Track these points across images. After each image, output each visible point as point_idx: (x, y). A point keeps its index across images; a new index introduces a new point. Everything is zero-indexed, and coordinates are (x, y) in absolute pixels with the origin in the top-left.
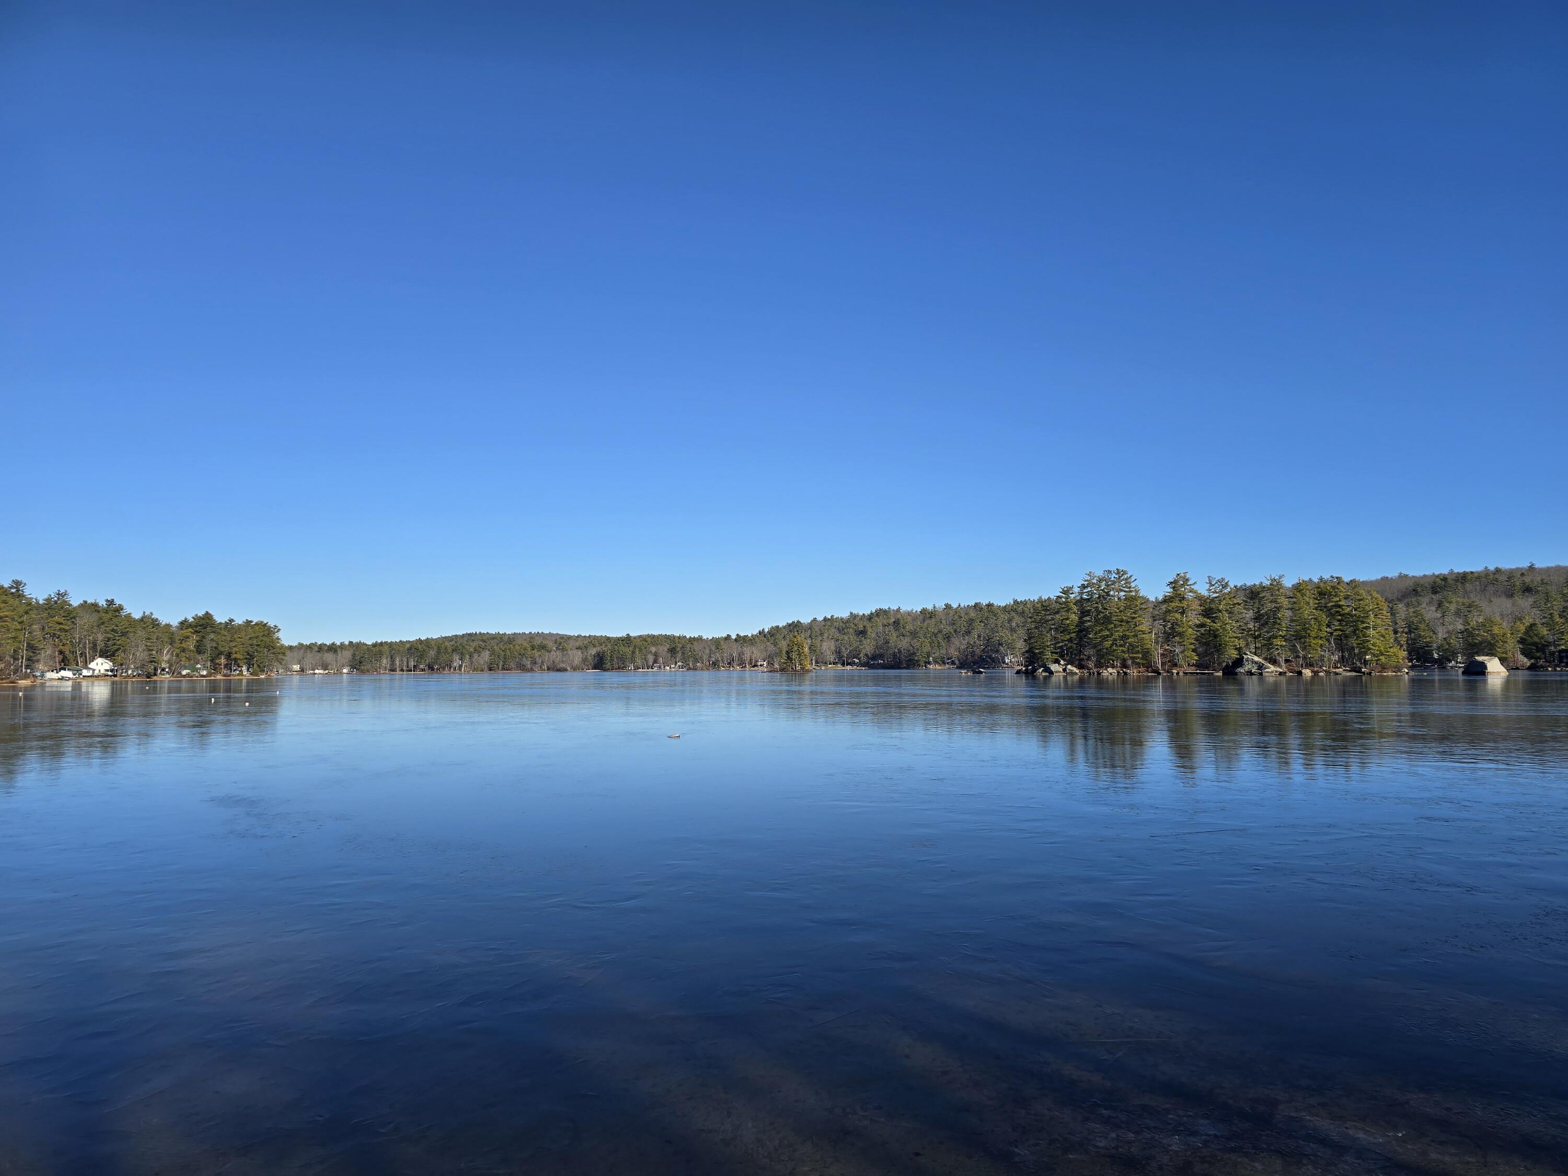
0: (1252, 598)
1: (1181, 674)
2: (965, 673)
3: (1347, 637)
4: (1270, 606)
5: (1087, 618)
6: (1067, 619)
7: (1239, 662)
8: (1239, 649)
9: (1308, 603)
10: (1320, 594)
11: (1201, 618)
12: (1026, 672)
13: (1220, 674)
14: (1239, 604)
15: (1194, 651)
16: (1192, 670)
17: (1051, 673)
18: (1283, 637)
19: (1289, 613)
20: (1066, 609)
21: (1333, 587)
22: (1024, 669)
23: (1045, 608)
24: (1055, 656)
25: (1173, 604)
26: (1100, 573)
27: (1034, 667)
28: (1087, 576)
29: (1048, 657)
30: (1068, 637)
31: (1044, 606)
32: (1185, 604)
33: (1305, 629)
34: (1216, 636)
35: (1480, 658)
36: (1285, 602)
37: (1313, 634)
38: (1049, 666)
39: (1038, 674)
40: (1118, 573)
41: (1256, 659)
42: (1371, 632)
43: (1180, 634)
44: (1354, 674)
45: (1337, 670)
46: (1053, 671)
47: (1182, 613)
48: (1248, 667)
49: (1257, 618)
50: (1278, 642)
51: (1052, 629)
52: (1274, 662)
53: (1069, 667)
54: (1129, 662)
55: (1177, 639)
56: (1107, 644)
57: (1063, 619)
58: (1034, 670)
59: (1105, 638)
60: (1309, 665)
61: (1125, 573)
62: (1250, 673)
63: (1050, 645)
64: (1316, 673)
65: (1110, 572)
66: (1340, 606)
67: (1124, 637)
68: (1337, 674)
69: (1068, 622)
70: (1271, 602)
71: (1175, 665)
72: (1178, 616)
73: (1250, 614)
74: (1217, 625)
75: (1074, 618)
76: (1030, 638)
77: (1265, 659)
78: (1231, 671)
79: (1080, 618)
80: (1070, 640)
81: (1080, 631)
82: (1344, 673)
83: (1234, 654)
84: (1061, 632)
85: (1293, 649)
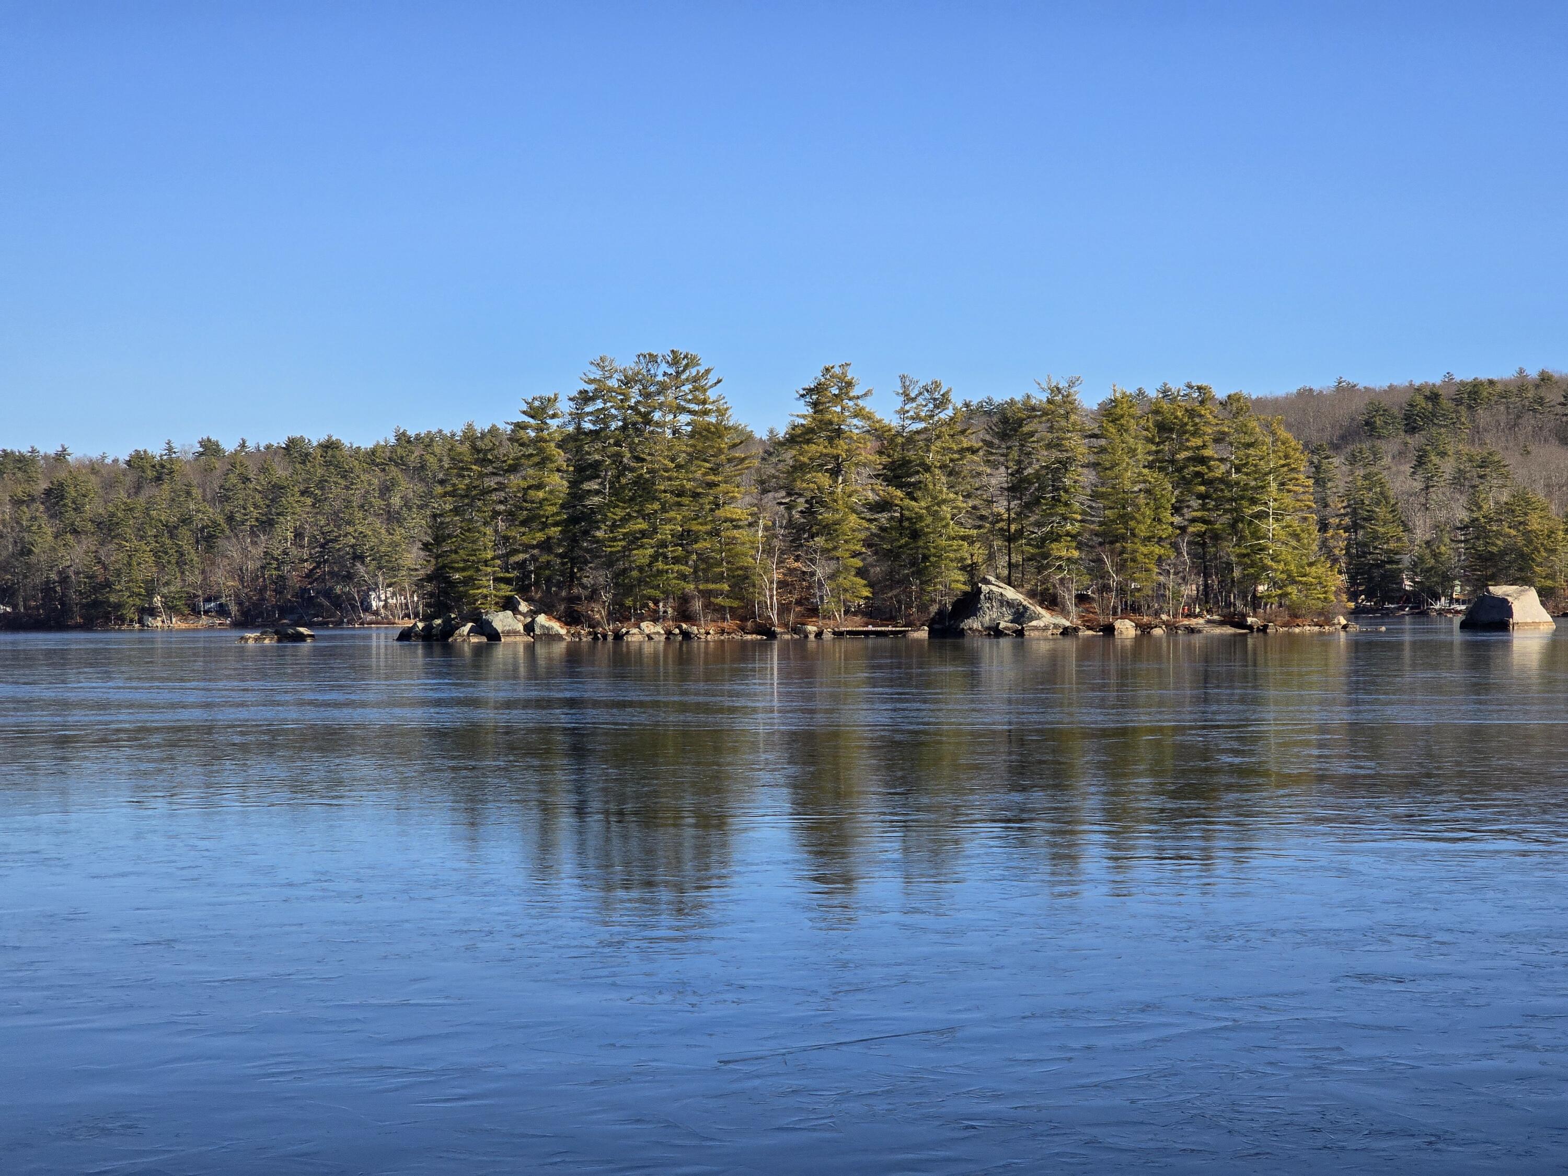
0: (1004, 436)
1: (828, 635)
2: (256, 639)
3: (1216, 537)
4: (1044, 457)
5: (594, 485)
6: (539, 487)
7: (969, 603)
8: (970, 570)
9: (1132, 452)
10: (1163, 428)
11: (883, 490)
12: (427, 636)
13: (922, 634)
14: (974, 451)
15: (861, 573)
16: (855, 624)
17: (494, 636)
18: (1074, 537)
19: (1088, 477)
20: (536, 459)
21: (1191, 413)
22: (420, 625)
23: (481, 455)
24: (506, 590)
25: (813, 449)
26: (627, 362)
27: (447, 621)
28: (594, 368)
29: (485, 591)
30: (540, 536)
31: (478, 451)
32: (841, 447)
33: (1124, 518)
34: (915, 535)
35: (1499, 590)
36: (1079, 447)
37: (1142, 530)
38: (490, 617)
39: (459, 640)
40: (675, 362)
41: (1011, 593)
42: (1271, 526)
43: (828, 530)
44: (1229, 630)
45: (1193, 622)
46: (500, 631)
47: (835, 473)
48: (990, 615)
49: (1015, 489)
50: (1062, 550)
51: (499, 513)
53: (542, 619)
54: (697, 605)
55: (820, 541)
56: (642, 555)
57: (530, 487)
58: (449, 630)
59: (635, 540)
60: (1132, 609)
61: (692, 361)
62: (995, 632)
63: (493, 559)
64: (1144, 629)
65: (653, 358)
66: (1203, 461)
67: (686, 537)
68: (1191, 630)
69: (541, 494)
70: (1049, 446)
71: (813, 612)
72: (824, 480)
73: (999, 478)
74: (919, 506)
75: (558, 483)
76: (439, 539)
77: (1032, 594)
78: (947, 627)
79: (574, 484)
80: (546, 546)
81: (574, 520)
82: (1208, 627)
83: (958, 581)
84: (523, 523)
85: (1097, 570)
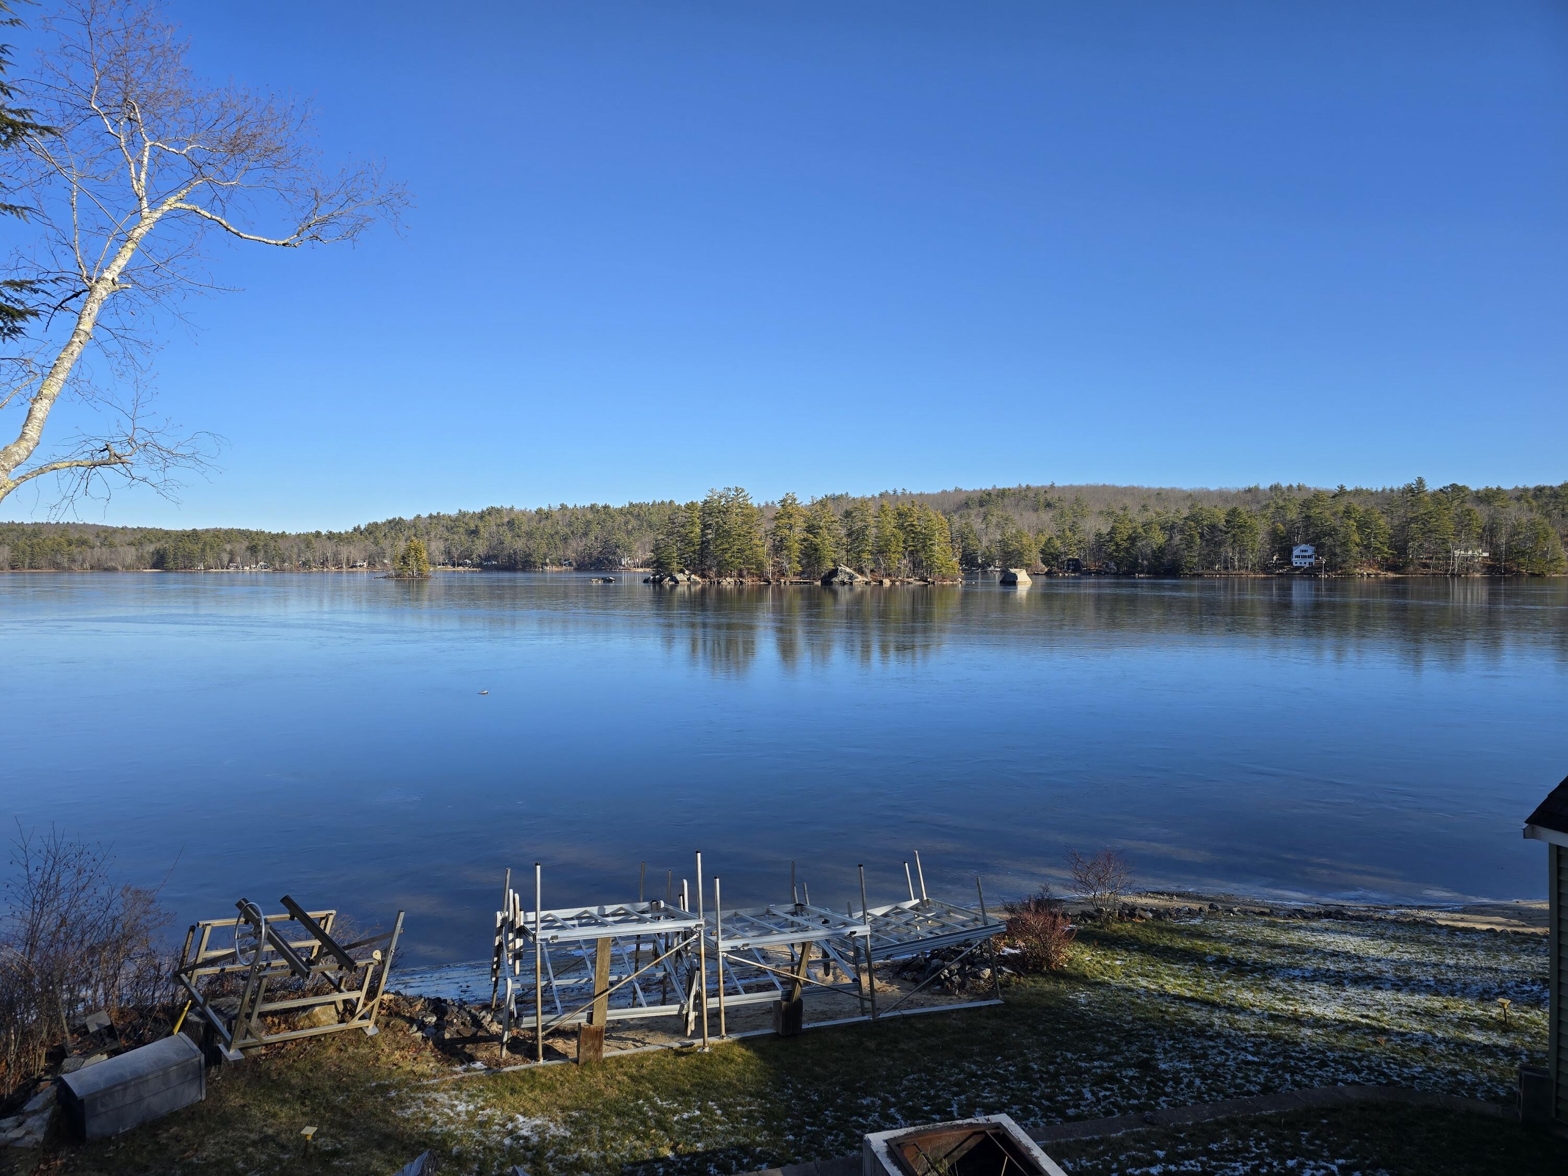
0: (846, 517)
1: (788, 583)
3: (917, 551)
4: (860, 525)
5: (709, 531)
6: (691, 532)
7: (834, 573)
8: (834, 561)
9: (889, 523)
10: (899, 514)
11: (805, 534)
12: (654, 581)
13: (819, 583)
14: (836, 522)
15: (799, 562)
16: (797, 579)
17: (677, 582)
18: (869, 551)
19: (874, 530)
20: (691, 523)
21: (909, 510)
22: (651, 578)
23: (672, 521)
24: (681, 567)
25: (783, 521)
26: (720, 490)
27: (661, 577)
28: (709, 493)
29: (674, 567)
30: (692, 549)
32: (792, 520)
33: (886, 545)
34: (816, 550)
35: (1013, 570)
36: (871, 521)
37: (893, 549)
38: (675, 576)
39: (665, 583)
40: (737, 490)
41: (848, 570)
42: (936, 548)
43: (787, 548)
44: (922, 583)
45: (910, 580)
46: (679, 580)
47: (790, 529)
48: (841, 577)
49: (850, 535)
50: (866, 556)
51: (678, 541)
52: (861, 571)
53: (693, 576)
54: (745, 573)
55: (785, 552)
56: (727, 556)
57: (688, 532)
58: (661, 580)
59: (725, 551)
60: (888, 575)
61: (743, 491)
62: (843, 583)
63: (676, 556)
64: (893, 582)
65: (729, 489)
66: (913, 526)
67: (741, 551)
68: (909, 583)
69: (692, 535)
70: (861, 521)
71: (783, 575)
72: (787, 532)
73: (843, 532)
74: (818, 541)
75: (698, 530)
76: (657, 549)
77: (855, 570)
78: (827, 581)
79: (702, 530)
80: (694, 552)
81: (703, 542)
82: (915, 583)
83: (830, 566)
84: (686, 544)
85: (876, 561)
